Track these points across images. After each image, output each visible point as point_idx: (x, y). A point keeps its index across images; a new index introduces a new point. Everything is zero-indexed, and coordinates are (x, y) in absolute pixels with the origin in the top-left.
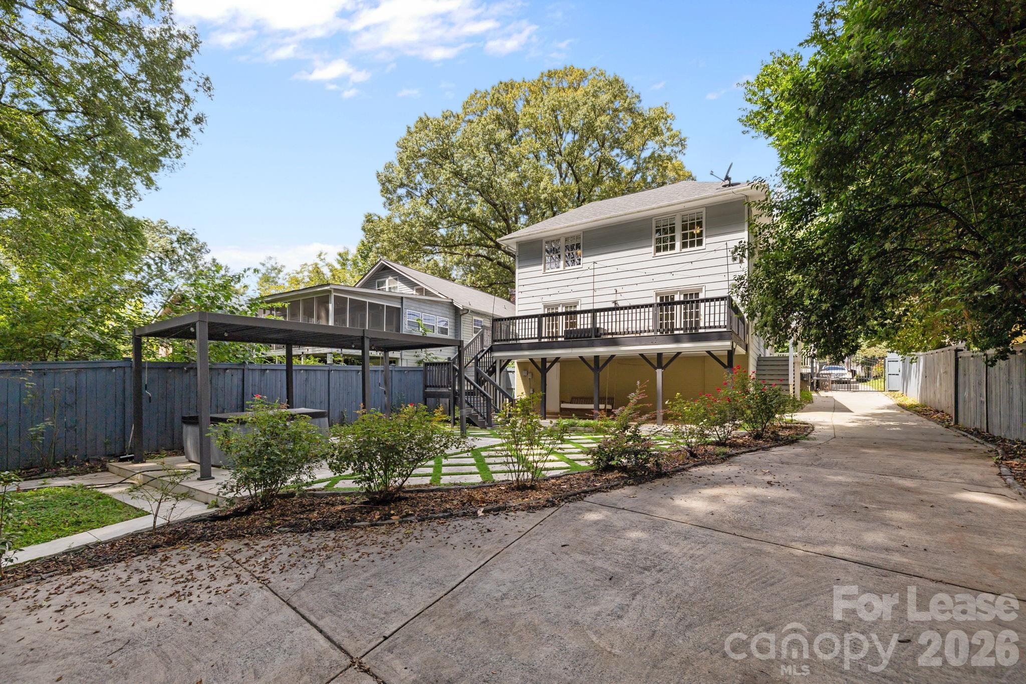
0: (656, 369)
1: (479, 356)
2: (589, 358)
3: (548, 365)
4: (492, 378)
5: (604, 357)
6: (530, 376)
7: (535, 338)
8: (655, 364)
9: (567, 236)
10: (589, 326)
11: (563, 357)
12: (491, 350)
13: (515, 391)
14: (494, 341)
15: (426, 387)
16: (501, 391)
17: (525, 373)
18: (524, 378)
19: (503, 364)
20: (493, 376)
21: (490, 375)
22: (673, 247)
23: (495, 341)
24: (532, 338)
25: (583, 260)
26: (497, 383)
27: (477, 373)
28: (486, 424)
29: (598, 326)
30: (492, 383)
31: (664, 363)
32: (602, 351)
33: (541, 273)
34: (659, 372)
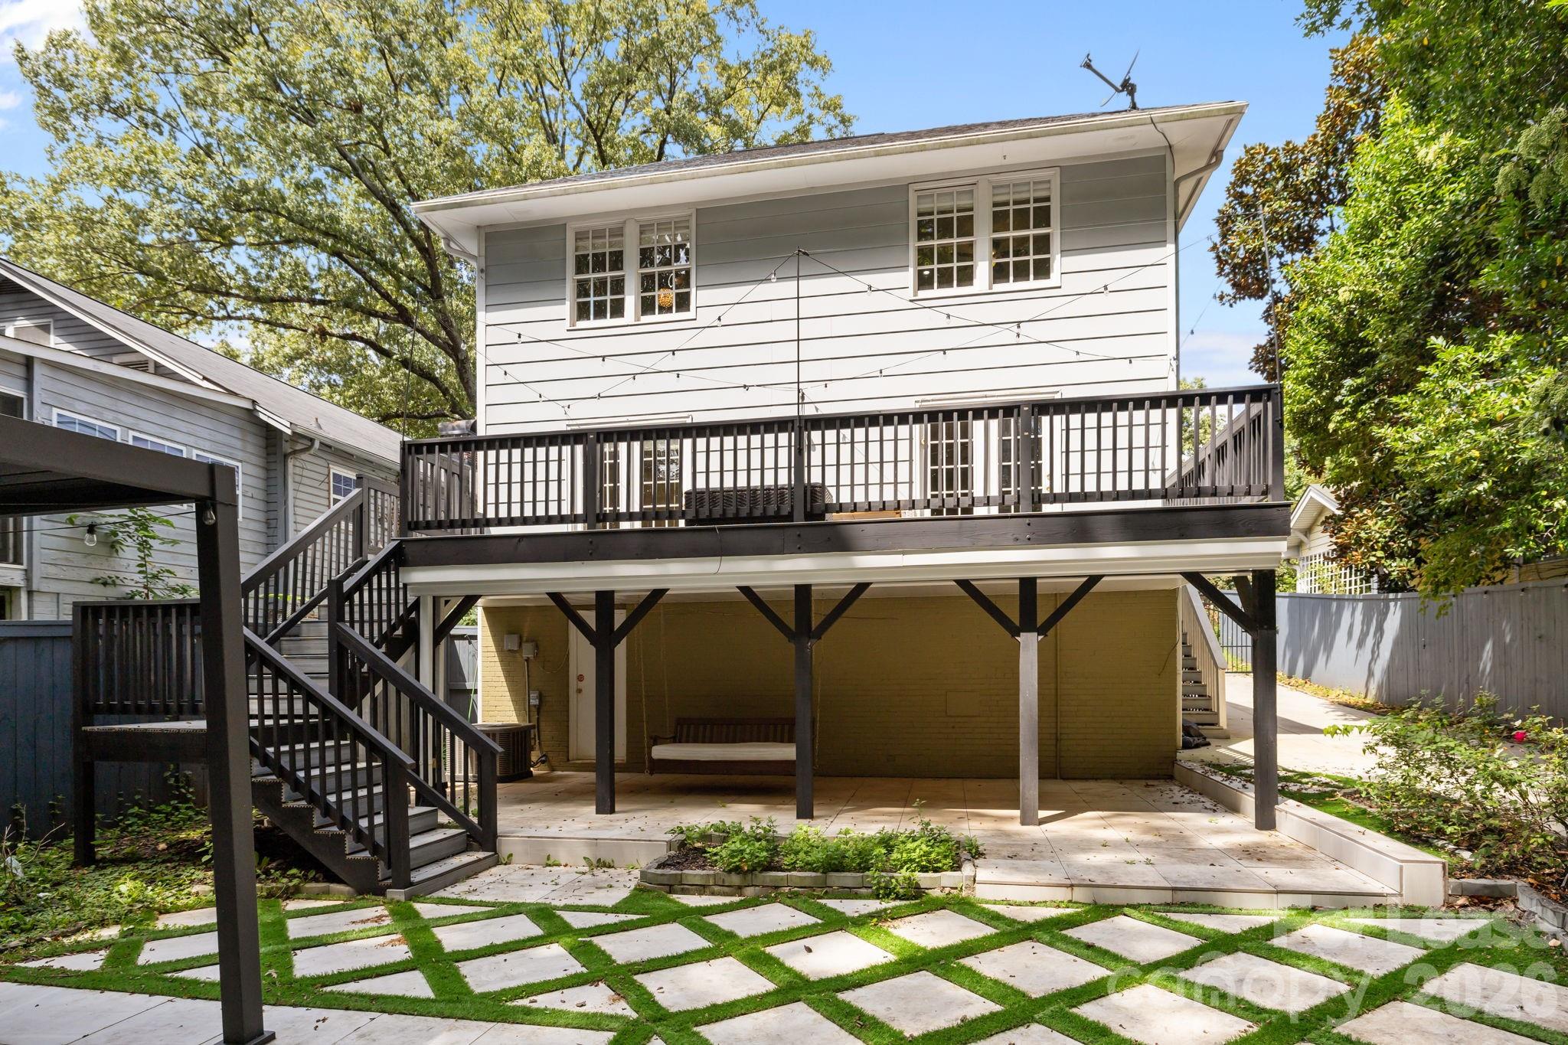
0: (1015, 632)
1: (348, 585)
2: (778, 592)
3: (620, 617)
4: (401, 666)
5: (828, 589)
6: (528, 652)
7: (574, 519)
8: (1014, 616)
9: (645, 218)
10: (783, 480)
11: (675, 588)
12: (398, 559)
13: (480, 699)
14: (409, 524)
15: (87, 710)
16: (432, 707)
17: (511, 643)
18: (507, 657)
19: (446, 612)
20: (408, 656)
21: (395, 654)
22: (966, 276)
23: (415, 526)
24: (561, 519)
25: (699, 296)
26: (425, 683)
27: (340, 648)
28: (382, 870)
29: (816, 478)
30: (405, 687)
31: (1042, 617)
33: (560, 330)
34: (1029, 644)
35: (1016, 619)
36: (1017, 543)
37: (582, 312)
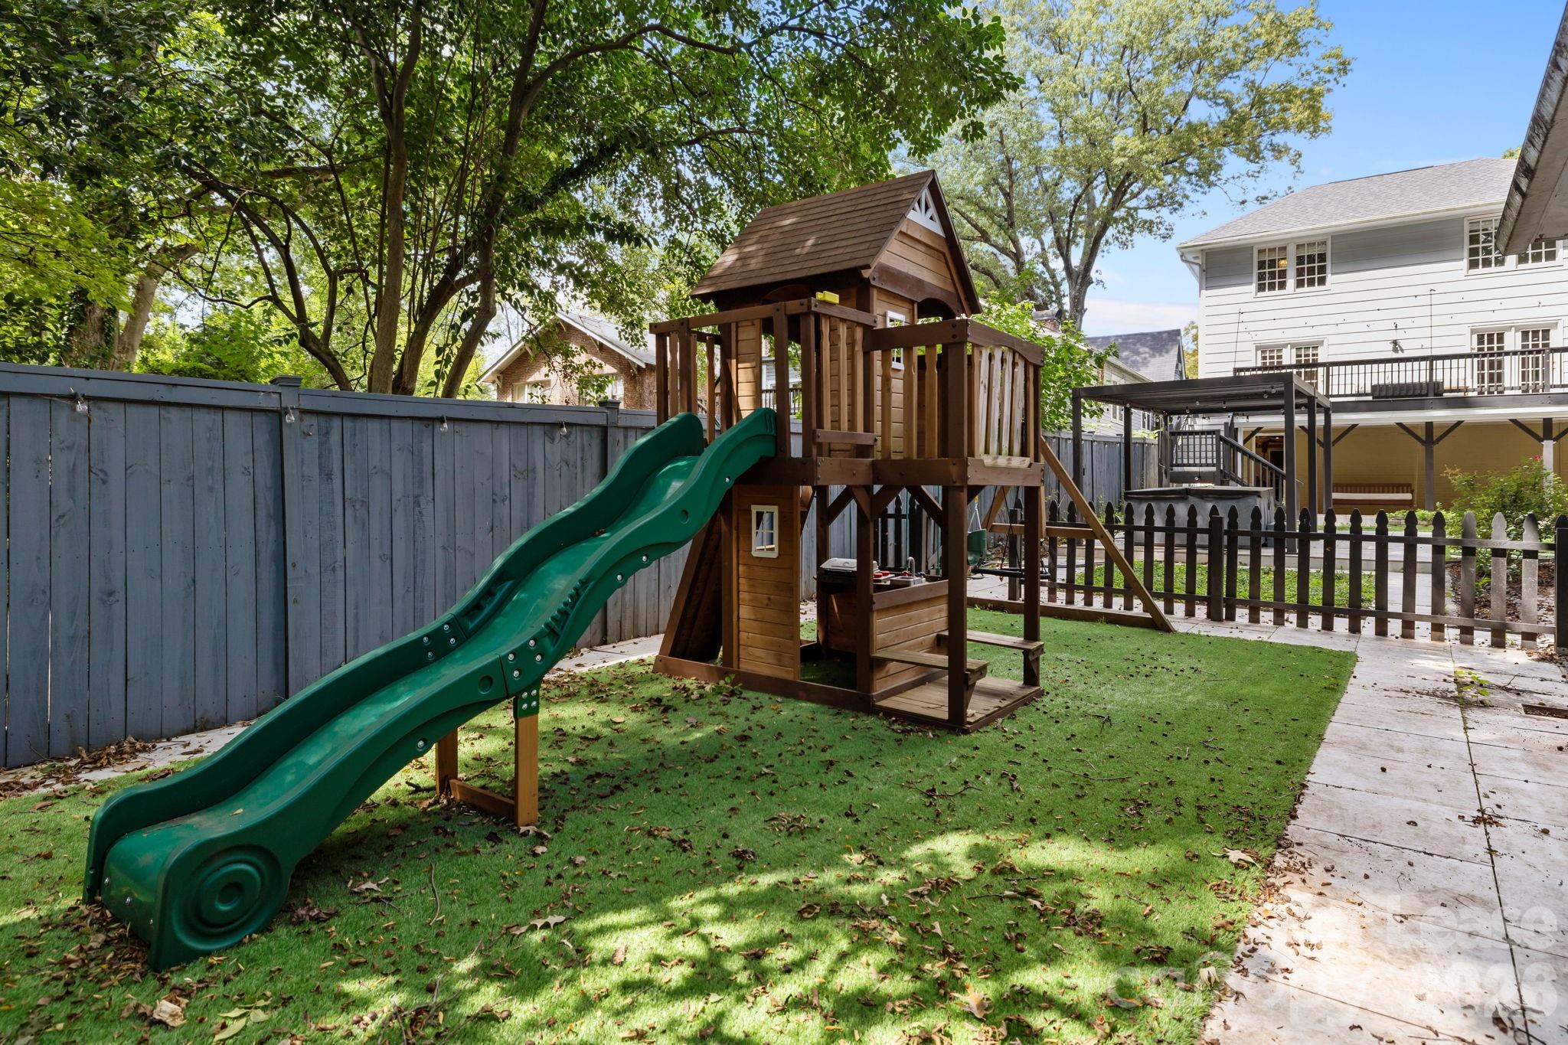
0: (1541, 440)
2: (1417, 426)
3: (1335, 436)
5: (1441, 426)
9: (1300, 242)
10: (1421, 380)
25: (1331, 279)
29: (1439, 378)
31: (1555, 434)
32: (1440, 415)
33: (1250, 297)
34: (1548, 446)
35: (1541, 434)
36: (1543, 404)
37: (1261, 288)
